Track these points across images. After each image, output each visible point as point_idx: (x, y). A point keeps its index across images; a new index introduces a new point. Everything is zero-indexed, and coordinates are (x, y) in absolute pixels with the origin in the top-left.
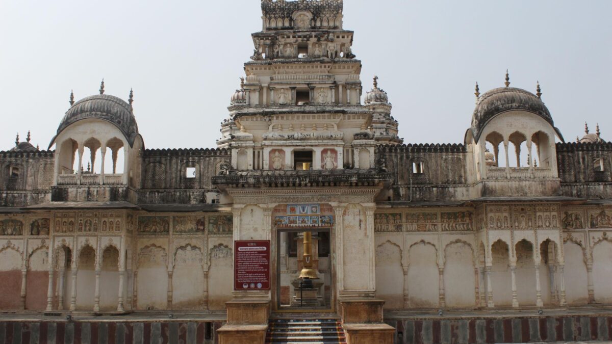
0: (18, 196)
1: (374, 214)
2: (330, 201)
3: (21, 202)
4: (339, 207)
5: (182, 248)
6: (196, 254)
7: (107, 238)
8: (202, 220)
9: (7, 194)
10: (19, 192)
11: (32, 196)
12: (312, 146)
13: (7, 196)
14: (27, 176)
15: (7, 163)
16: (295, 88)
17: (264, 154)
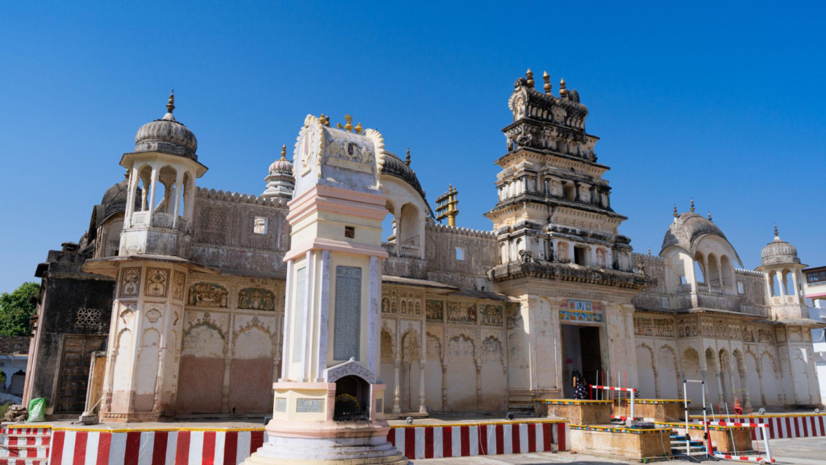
1: (633, 316)
2: (602, 300)
4: (609, 305)
5: (456, 339)
6: (468, 346)
7: (407, 323)
8: (473, 309)
9: (254, 253)
10: (270, 252)
12: (589, 243)
13: (253, 256)
14: (279, 233)
16: (566, 182)
17: (552, 244)
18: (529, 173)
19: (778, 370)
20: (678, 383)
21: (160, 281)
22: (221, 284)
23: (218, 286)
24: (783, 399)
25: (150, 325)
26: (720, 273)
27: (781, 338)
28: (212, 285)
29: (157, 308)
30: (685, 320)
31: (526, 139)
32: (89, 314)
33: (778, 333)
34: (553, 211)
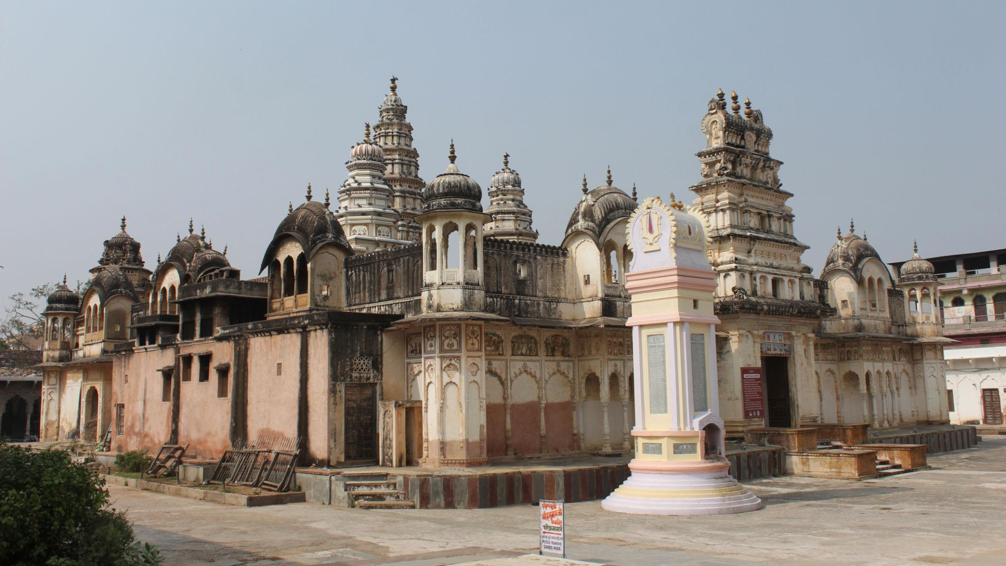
0: (531, 304)
1: (814, 344)
2: (792, 330)
3: (534, 313)
4: (796, 336)
9: (520, 300)
10: (532, 298)
11: (544, 304)
12: (782, 275)
13: (519, 303)
14: (536, 278)
15: (514, 258)
16: (761, 213)
17: (755, 279)
18: (733, 207)
19: (913, 387)
20: (838, 406)
21: (475, 336)
22: (499, 333)
23: (494, 335)
24: (916, 415)
25: (472, 378)
26: (877, 296)
27: (918, 356)
28: (490, 334)
29: (475, 362)
30: (846, 344)
31: (726, 168)
32: (362, 362)
33: (914, 351)
34: (754, 244)
